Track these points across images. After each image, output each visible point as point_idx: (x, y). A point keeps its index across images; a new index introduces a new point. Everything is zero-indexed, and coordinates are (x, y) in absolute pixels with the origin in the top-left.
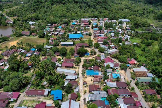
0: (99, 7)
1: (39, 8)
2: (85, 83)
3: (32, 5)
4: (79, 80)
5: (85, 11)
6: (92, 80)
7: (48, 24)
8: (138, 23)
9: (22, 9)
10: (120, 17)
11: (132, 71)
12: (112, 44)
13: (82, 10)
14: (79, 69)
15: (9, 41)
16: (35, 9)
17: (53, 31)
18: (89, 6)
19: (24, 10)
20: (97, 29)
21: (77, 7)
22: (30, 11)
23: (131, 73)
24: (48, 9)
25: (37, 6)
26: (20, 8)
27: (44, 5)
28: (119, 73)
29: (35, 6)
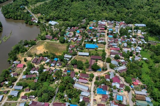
0: (118, 4)
1: (60, 6)
2: (95, 100)
3: (54, 2)
4: (91, 97)
5: (103, 8)
6: (100, 98)
7: (68, 28)
8: (153, 31)
9: (45, 6)
10: (137, 21)
11: (134, 93)
12: (122, 59)
13: (100, 7)
14: (91, 85)
15: (36, 45)
16: (56, 7)
17: (72, 37)
18: (108, 3)
19: (47, 8)
20: (112, 36)
21: (96, 4)
22: (52, 9)
23: (133, 95)
24: (68, 7)
25: (58, 4)
26: (43, 5)
27: (65, 2)
28: (123, 93)
29: (56, 3)
